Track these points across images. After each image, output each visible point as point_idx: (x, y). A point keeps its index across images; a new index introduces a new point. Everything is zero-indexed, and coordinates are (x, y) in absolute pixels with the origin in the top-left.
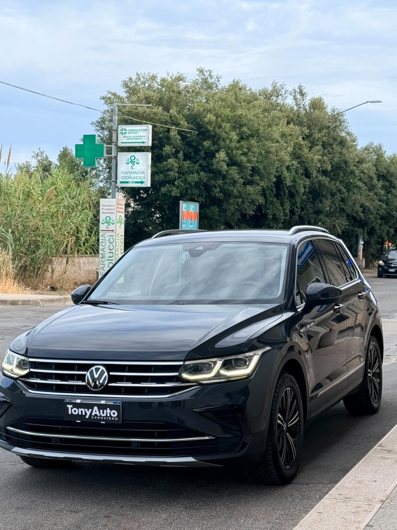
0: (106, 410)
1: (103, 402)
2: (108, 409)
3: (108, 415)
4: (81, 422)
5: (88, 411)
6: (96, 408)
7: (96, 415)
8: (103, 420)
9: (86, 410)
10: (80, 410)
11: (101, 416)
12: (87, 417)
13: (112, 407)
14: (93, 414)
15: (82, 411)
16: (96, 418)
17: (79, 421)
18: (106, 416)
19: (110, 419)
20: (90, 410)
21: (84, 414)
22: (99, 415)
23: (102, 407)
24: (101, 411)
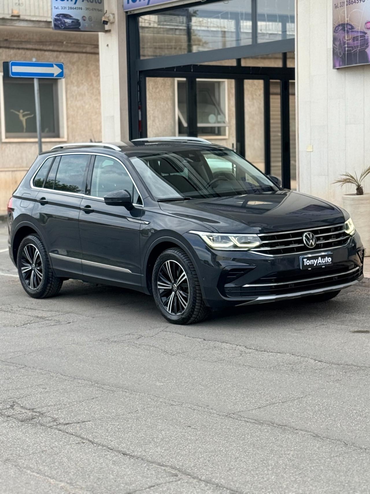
0: (325, 258)
1: (323, 254)
2: (326, 257)
3: (327, 261)
4: (312, 269)
5: (316, 260)
6: (320, 258)
7: (320, 263)
8: (324, 265)
9: (314, 260)
10: (311, 261)
11: (322, 263)
12: (315, 265)
13: (328, 256)
14: (318, 263)
15: (312, 262)
16: (319, 264)
17: (310, 269)
18: (325, 262)
19: (327, 264)
20: (317, 260)
21: (313, 263)
22: (321, 262)
23: (323, 257)
24: (323, 259)
